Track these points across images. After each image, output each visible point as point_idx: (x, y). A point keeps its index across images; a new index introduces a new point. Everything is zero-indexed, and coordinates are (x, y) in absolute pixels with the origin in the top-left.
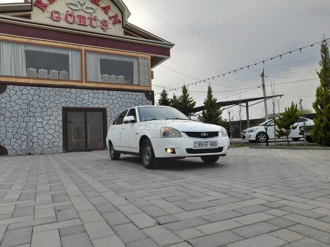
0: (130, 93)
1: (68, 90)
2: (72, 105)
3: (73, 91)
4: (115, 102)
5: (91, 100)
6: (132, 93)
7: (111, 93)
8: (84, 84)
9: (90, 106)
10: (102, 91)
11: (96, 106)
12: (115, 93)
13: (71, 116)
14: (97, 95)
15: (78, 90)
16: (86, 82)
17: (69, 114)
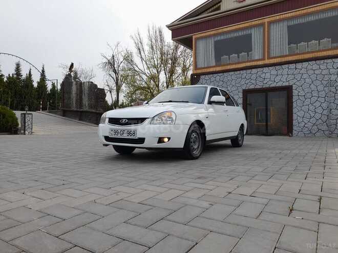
0: (329, 61)
1: (249, 71)
2: (252, 87)
3: (254, 71)
4: (305, 76)
5: (272, 78)
6: (333, 60)
7: (299, 65)
8: (267, 62)
9: (272, 86)
10: (287, 66)
11: (280, 84)
12: (305, 64)
13: (251, 98)
14: (280, 72)
15: (259, 69)
16: (269, 58)
17: (249, 96)
